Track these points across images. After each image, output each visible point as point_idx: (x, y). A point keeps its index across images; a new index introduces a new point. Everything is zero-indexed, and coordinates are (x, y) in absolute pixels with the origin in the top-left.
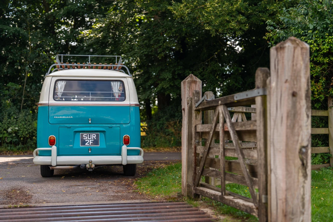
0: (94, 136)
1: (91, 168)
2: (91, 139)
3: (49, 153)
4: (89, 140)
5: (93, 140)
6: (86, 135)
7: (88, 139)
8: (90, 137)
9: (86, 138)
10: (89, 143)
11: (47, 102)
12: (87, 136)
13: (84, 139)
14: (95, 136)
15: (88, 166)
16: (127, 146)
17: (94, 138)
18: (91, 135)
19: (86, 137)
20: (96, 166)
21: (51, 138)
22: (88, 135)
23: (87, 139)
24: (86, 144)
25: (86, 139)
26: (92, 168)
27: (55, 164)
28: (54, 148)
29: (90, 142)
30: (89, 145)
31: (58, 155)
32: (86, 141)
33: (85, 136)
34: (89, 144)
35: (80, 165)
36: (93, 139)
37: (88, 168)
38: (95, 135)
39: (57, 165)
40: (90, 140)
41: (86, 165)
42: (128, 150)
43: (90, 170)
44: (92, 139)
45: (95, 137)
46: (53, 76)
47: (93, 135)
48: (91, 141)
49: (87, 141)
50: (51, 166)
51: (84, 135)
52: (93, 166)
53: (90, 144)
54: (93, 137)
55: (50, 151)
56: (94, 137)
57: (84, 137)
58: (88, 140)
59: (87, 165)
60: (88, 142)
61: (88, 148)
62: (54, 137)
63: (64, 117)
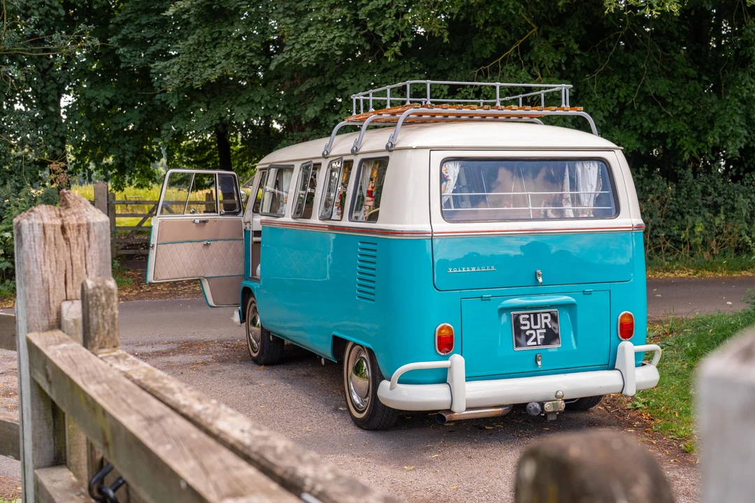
0: (546, 318)
1: (555, 412)
2: (539, 326)
3: (442, 377)
4: (535, 330)
5: (545, 331)
6: (527, 316)
7: (533, 327)
8: (536, 324)
9: (525, 325)
10: (536, 340)
11: (426, 228)
12: (529, 319)
13: (523, 328)
14: (549, 319)
15: (548, 406)
16: (635, 343)
17: (546, 324)
18: (539, 315)
19: (528, 322)
21: (443, 331)
22: (532, 316)
23: (531, 329)
24: (530, 343)
25: (528, 327)
27: (464, 405)
28: (457, 362)
29: (540, 337)
30: (537, 345)
32: (528, 333)
33: (524, 319)
34: (535, 343)
36: (543, 327)
37: (549, 413)
38: (549, 315)
39: (469, 408)
40: (538, 332)
44: (541, 328)
45: (548, 321)
46: (432, 149)
47: (543, 315)
48: (541, 334)
49: (531, 335)
51: (521, 317)
52: (562, 405)
53: (539, 343)
54: (544, 321)
55: (445, 371)
56: (546, 321)
57: (522, 322)
58: (533, 332)
60: (534, 336)
61: (535, 353)
62: (449, 328)
63: (473, 269)
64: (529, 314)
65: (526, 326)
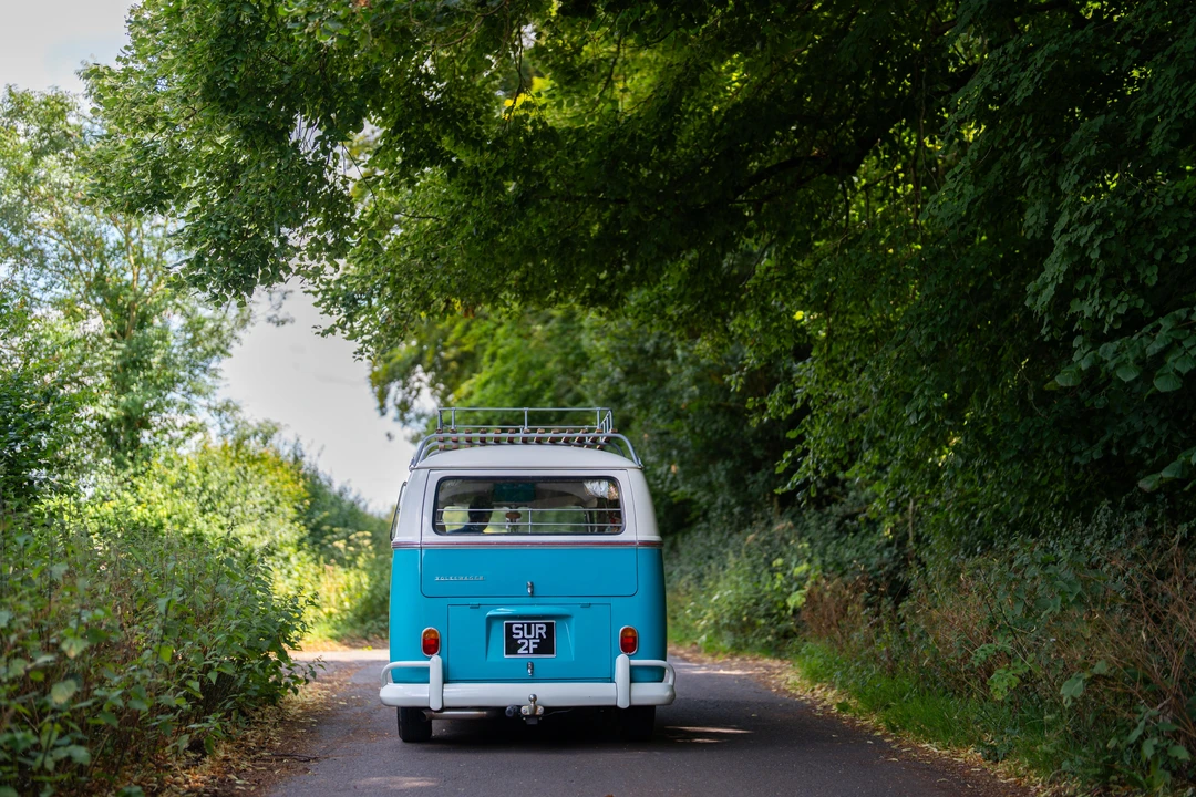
0: (541, 628)
1: (533, 716)
2: (532, 636)
3: (421, 676)
4: (528, 639)
5: (538, 641)
6: (520, 626)
7: (526, 636)
8: (529, 633)
10: (528, 648)
11: (416, 539)
12: (522, 629)
13: (514, 636)
14: (544, 630)
15: (526, 710)
16: (630, 657)
17: (540, 634)
18: (533, 625)
19: (520, 632)
20: (547, 709)
21: (429, 635)
22: (526, 625)
23: (523, 638)
24: (520, 651)
25: (521, 636)
26: (539, 716)
27: (439, 707)
28: (434, 663)
29: (532, 647)
30: (529, 654)
31: (446, 680)
32: (519, 642)
33: (517, 628)
34: (526, 652)
35: (505, 708)
36: (537, 637)
37: (526, 716)
38: (544, 626)
39: (444, 709)
40: (531, 641)
41: (520, 707)
42: (633, 669)
43: (533, 722)
44: (535, 638)
45: (543, 632)
46: (431, 469)
47: (538, 626)
48: (534, 644)
49: (523, 644)
50: (428, 708)
51: (514, 626)
52: (540, 710)
53: (532, 652)
54: (538, 631)
55: (427, 670)
56: (540, 631)
57: (514, 631)
58: (526, 641)
59: (523, 709)
60: (526, 645)
61: (527, 661)
62: (434, 632)
63: (461, 578)
64: (523, 624)
65: (519, 635)
